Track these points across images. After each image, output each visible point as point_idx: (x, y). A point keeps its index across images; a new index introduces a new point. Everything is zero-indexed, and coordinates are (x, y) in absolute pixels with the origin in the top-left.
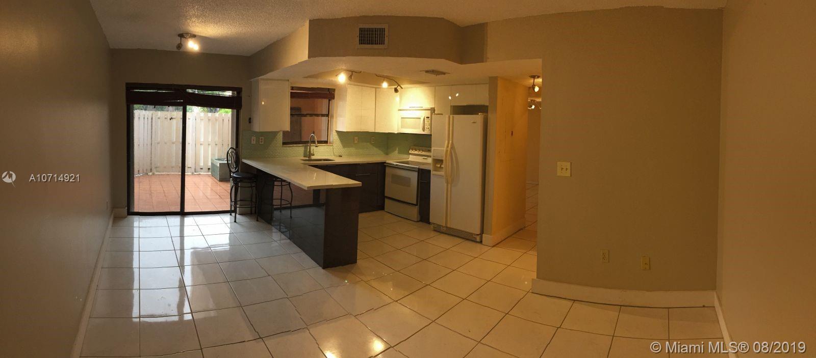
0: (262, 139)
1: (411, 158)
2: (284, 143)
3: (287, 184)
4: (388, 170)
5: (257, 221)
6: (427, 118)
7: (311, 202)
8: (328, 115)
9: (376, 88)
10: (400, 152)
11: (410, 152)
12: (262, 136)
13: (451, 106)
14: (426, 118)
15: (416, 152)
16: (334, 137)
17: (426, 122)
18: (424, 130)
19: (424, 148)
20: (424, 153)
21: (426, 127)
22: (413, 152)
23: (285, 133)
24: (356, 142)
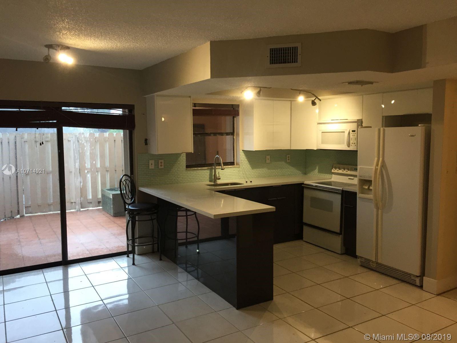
0: (161, 163)
1: (335, 178)
2: (188, 167)
3: (193, 213)
4: (306, 192)
5: (161, 260)
6: (353, 131)
7: (219, 234)
8: (232, 134)
9: (291, 101)
10: (320, 171)
11: (333, 171)
12: (161, 159)
13: (383, 116)
14: (351, 132)
15: (340, 171)
16: (242, 158)
17: (351, 136)
18: (349, 145)
19: (350, 167)
20: (349, 172)
21: (351, 142)
22: (336, 171)
23: (188, 155)
24: (268, 161)
